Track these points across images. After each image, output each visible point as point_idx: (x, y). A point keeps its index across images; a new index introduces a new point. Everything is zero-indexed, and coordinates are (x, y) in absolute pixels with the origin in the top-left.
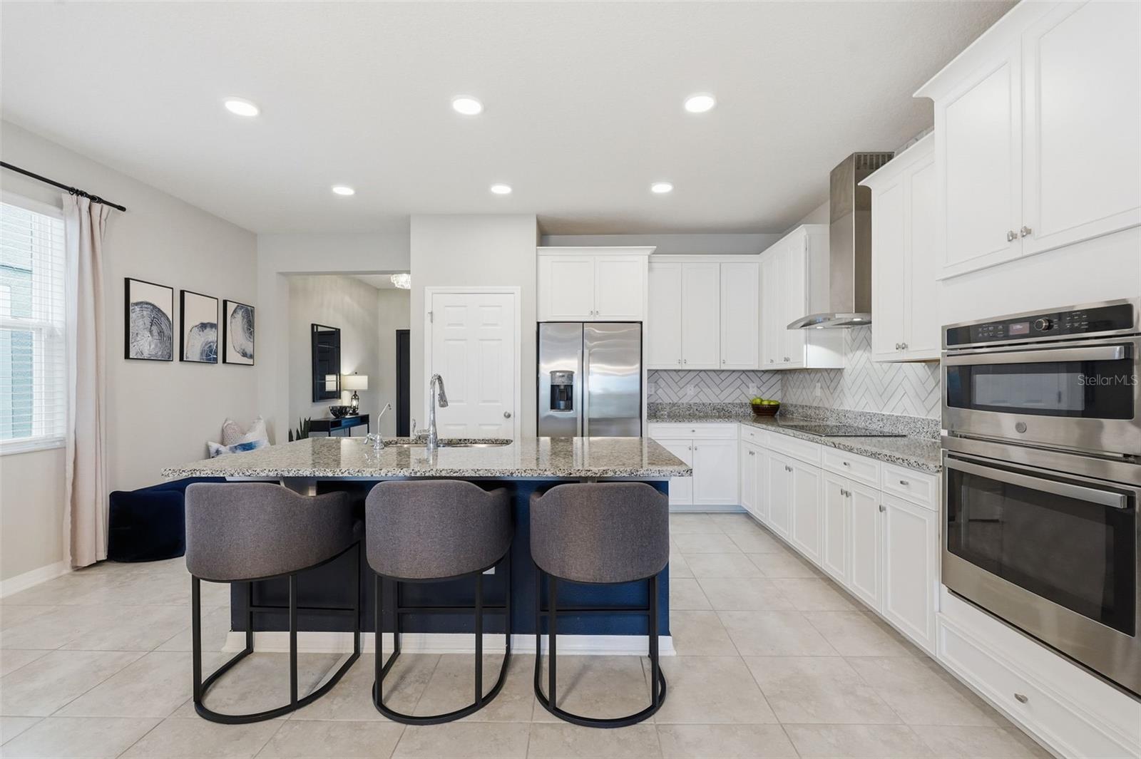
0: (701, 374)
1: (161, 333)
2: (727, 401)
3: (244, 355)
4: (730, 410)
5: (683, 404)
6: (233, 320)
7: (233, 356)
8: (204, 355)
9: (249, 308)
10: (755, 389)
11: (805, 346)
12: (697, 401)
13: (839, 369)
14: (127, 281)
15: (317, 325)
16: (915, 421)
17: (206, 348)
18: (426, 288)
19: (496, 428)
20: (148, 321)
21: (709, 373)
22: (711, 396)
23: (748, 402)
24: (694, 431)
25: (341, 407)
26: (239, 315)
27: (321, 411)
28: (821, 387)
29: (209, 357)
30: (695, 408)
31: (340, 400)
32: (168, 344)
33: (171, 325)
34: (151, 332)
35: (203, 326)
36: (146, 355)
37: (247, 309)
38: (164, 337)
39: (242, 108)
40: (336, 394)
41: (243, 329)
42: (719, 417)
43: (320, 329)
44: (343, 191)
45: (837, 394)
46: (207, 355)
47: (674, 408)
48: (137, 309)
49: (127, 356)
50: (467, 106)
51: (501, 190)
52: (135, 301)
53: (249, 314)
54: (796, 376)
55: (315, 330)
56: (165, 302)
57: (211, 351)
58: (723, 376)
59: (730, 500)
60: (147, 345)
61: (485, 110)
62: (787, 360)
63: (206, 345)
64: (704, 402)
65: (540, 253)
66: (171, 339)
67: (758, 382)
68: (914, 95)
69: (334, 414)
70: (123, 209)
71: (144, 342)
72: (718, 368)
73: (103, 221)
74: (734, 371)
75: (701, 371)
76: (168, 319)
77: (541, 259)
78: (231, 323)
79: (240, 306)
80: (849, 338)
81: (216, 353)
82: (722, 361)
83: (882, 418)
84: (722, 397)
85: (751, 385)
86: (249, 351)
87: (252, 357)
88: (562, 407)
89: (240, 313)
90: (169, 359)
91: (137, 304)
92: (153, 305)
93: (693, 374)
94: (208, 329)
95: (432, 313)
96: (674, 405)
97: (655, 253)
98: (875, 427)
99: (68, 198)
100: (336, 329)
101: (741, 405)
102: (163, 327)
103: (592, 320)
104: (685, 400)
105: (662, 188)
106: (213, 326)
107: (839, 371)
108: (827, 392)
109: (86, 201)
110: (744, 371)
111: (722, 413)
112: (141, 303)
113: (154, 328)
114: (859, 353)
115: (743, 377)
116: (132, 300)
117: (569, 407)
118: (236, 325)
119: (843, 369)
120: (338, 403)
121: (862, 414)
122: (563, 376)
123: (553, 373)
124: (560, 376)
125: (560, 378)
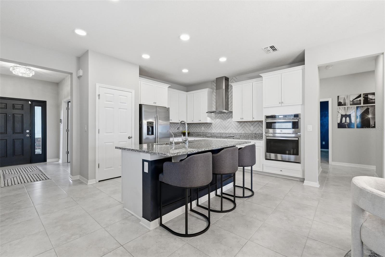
11: (207, 117)
13: (211, 123)
16: (235, 133)
19: (125, 143)
28: (204, 127)
45: (210, 129)
51: (146, 56)
54: (193, 125)
62: (200, 121)
68: (260, 75)
80: (214, 116)
83: (226, 133)
88: (150, 134)
95: (99, 95)
97: (169, 87)
98: (224, 135)
105: (185, 71)
107: (211, 124)
108: (206, 128)
114: (218, 120)
119: (212, 123)
121: (219, 133)
122: (151, 123)
123: (147, 122)
124: (150, 123)
125: (150, 124)
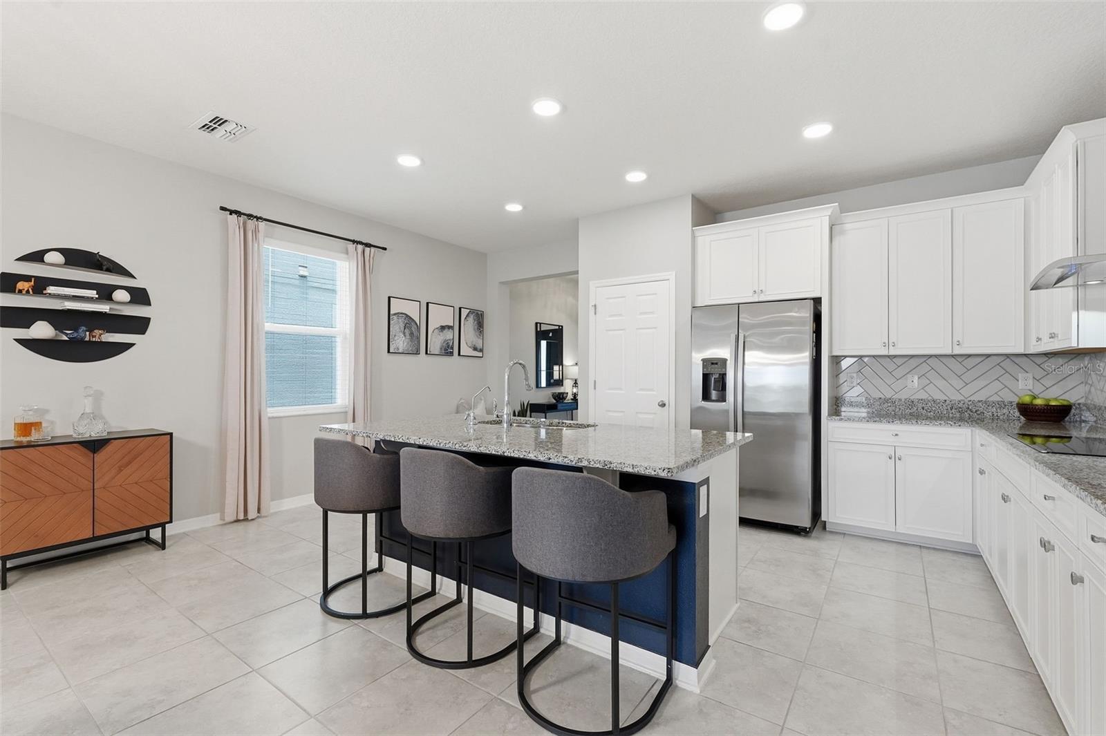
0: (930, 361)
1: (412, 334)
2: (976, 398)
3: (475, 349)
4: (981, 409)
5: (900, 400)
6: (466, 323)
7: (465, 350)
8: (443, 349)
9: (479, 313)
10: (1030, 382)
11: (1075, 315)
12: (923, 395)
14: (389, 298)
15: (540, 324)
17: (444, 344)
18: (591, 283)
19: (651, 416)
20: (402, 326)
21: (944, 360)
22: (946, 390)
23: (1016, 400)
24: (896, 435)
25: (559, 393)
26: (471, 319)
27: (544, 397)
29: (447, 351)
30: (920, 406)
31: (562, 388)
32: (416, 342)
33: (418, 328)
34: (404, 333)
35: (443, 328)
36: (400, 351)
37: (477, 313)
38: (414, 338)
39: (409, 161)
40: (560, 382)
41: (474, 329)
42: (961, 419)
43: (544, 328)
44: (514, 208)
46: (446, 350)
47: (886, 405)
48: (395, 317)
49: (389, 352)
50: (546, 108)
51: (636, 177)
52: (394, 312)
53: (479, 319)
55: (539, 330)
56: (413, 311)
57: (448, 347)
58: (970, 363)
59: (959, 534)
60: (401, 343)
61: (565, 108)
62: (1052, 336)
63: (444, 342)
64: (935, 398)
65: (697, 234)
66: (418, 338)
67: (1039, 373)
69: (555, 399)
70: (385, 249)
71: (400, 342)
72: (949, 352)
73: (371, 259)
74: (989, 356)
75: (931, 356)
76: (416, 324)
77: (700, 240)
78: (464, 324)
79: (472, 311)
81: (452, 348)
82: (955, 343)
84: (967, 392)
85: (1021, 376)
86: (479, 346)
87: (481, 350)
88: (714, 398)
89: (472, 317)
90: (417, 353)
91: (395, 314)
92: (405, 314)
93: (914, 362)
94: (446, 330)
95: (595, 306)
96: (886, 401)
99: (351, 246)
100: (559, 326)
101: (1002, 404)
102: (413, 329)
103: (757, 300)
104: (903, 395)
106: (450, 327)
109: (360, 247)
110: (1008, 356)
111: (967, 414)
112: (398, 313)
113: (407, 331)
115: (1007, 364)
116: (391, 313)
117: (722, 398)
118: (469, 327)
120: (561, 390)
122: (716, 364)
123: (704, 361)
124: (712, 364)
125: (713, 366)
